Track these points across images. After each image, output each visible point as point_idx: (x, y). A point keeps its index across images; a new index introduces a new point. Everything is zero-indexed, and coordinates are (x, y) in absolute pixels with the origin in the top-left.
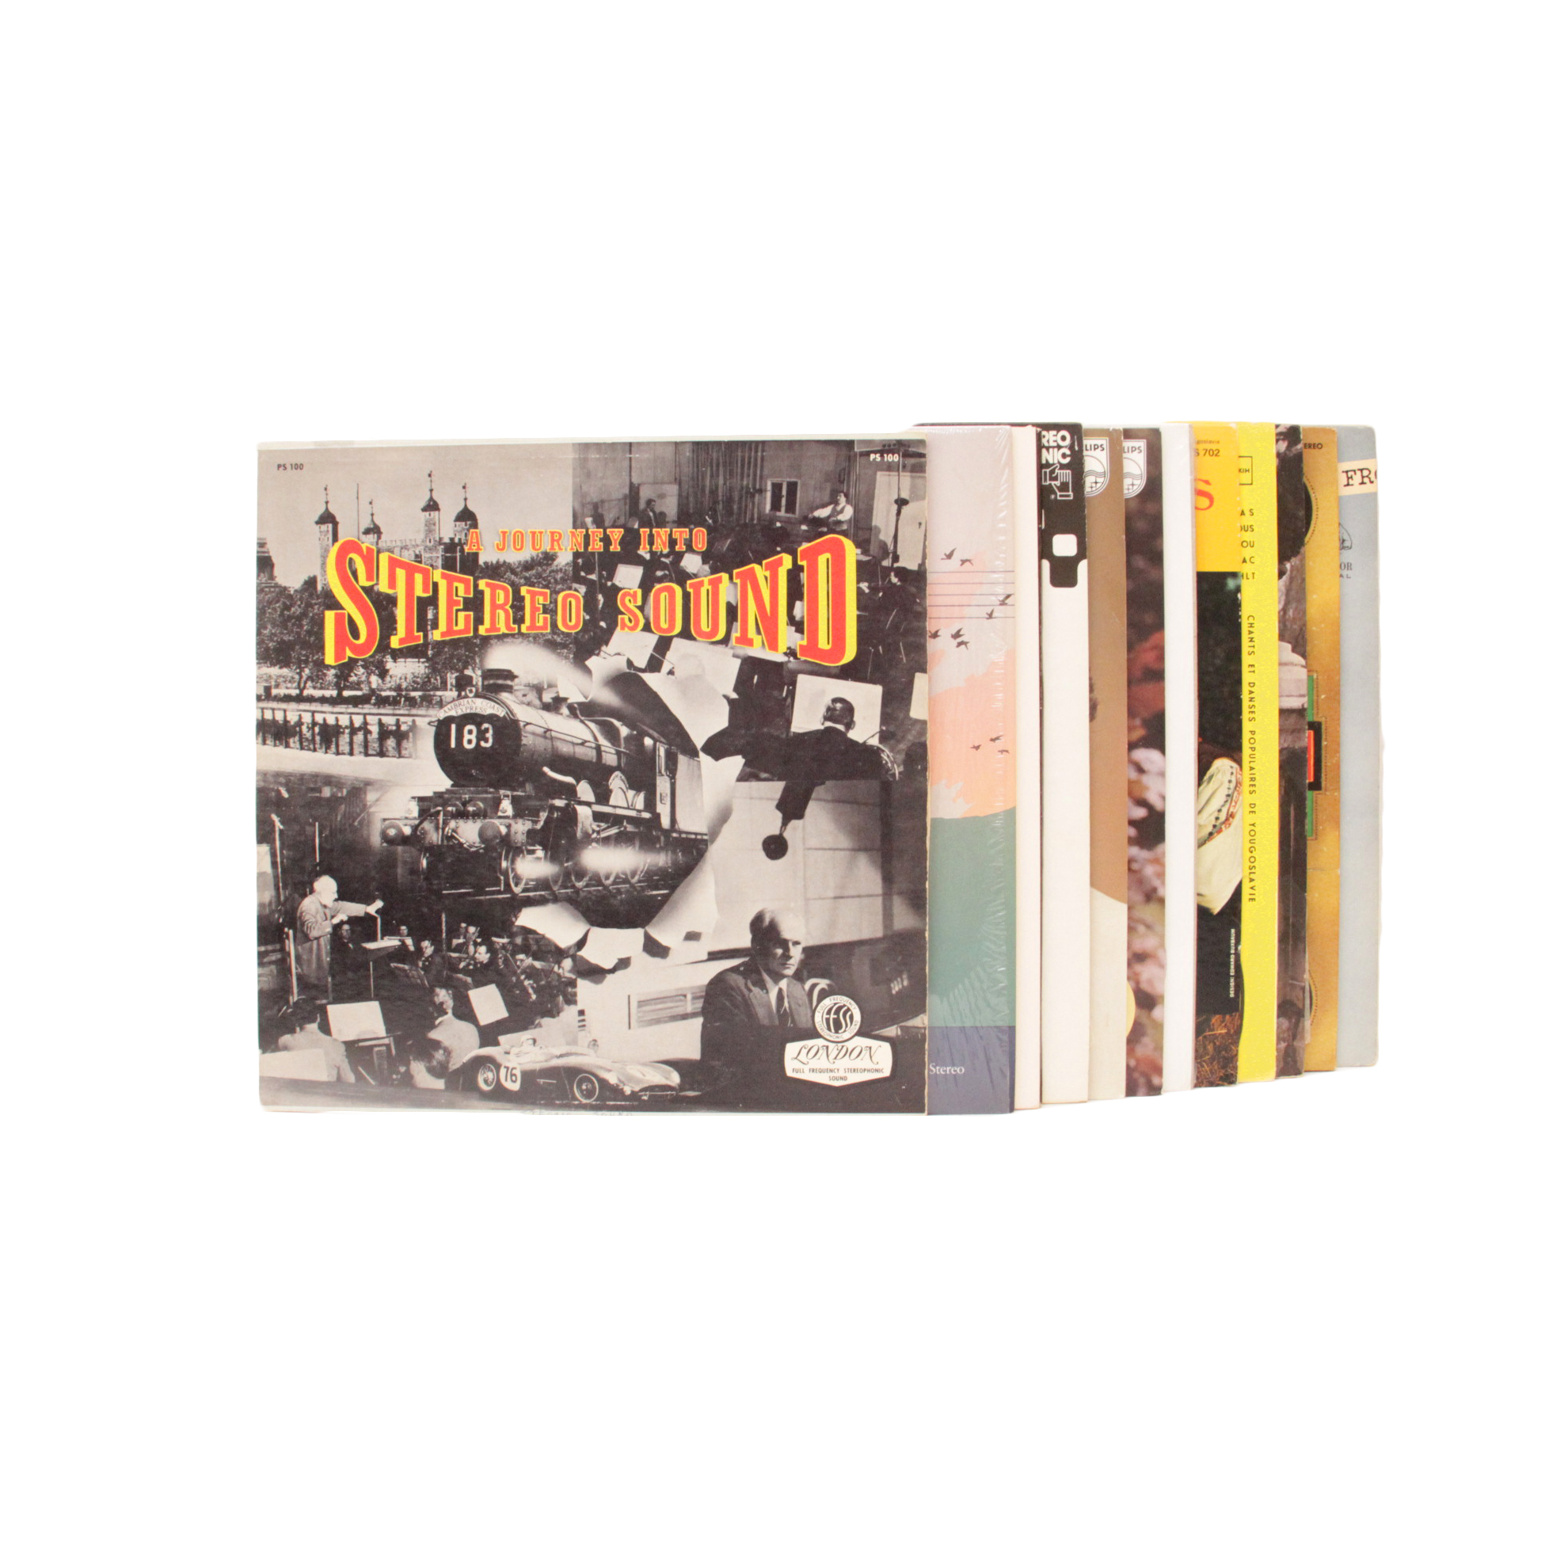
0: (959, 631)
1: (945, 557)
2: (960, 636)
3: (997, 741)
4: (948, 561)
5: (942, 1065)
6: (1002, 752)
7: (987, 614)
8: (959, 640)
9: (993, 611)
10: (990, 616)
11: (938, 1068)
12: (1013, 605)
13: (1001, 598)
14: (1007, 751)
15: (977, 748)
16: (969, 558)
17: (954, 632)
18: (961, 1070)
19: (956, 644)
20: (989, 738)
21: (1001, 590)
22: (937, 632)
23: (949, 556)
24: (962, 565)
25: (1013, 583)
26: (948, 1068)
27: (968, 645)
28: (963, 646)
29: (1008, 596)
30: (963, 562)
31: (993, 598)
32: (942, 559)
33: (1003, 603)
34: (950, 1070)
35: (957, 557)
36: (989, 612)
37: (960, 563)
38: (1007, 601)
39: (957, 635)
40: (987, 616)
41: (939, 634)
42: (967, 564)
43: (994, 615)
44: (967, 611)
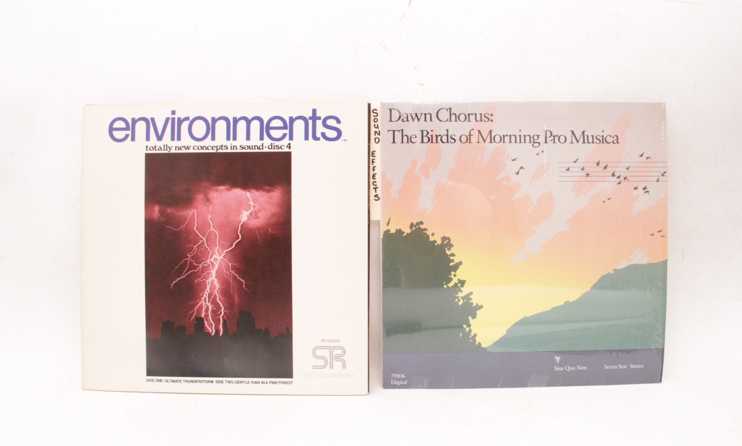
0: (646, 187)
1: (640, 156)
2: (646, 189)
3: (661, 232)
4: (641, 158)
5: (634, 365)
6: (662, 236)
7: (657, 180)
8: (646, 190)
9: (659, 179)
10: (658, 181)
11: (633, 366)
12: (667, 176)
13: (662, 173)
14: (664, 236)
15: (653, 235)
16: (649, 157)
17: (643, 187)
18: (642, 366)
19: (644, 192)
20: (657, 231)
21: (662, 170)
22: (637, 187)
23: (642, 156)
24: (647, 159)
25: (667, 167)
26: (637, 366)
27: (649, 192)
28: (647, 193)
29: (665, 172)
30: (647, 158)
31: (659, 173)
32: (639, 157)
33: (663, 175)
34: (638, 366)
35: (645, 156)
36: (657, 179)
37: (646, 158)
38: (665, 175)
39: (644, 189)
40: (657, 181)
41: (638, 188)
42: (649, 159)
43: (659, 180)
44: (650, 179)
